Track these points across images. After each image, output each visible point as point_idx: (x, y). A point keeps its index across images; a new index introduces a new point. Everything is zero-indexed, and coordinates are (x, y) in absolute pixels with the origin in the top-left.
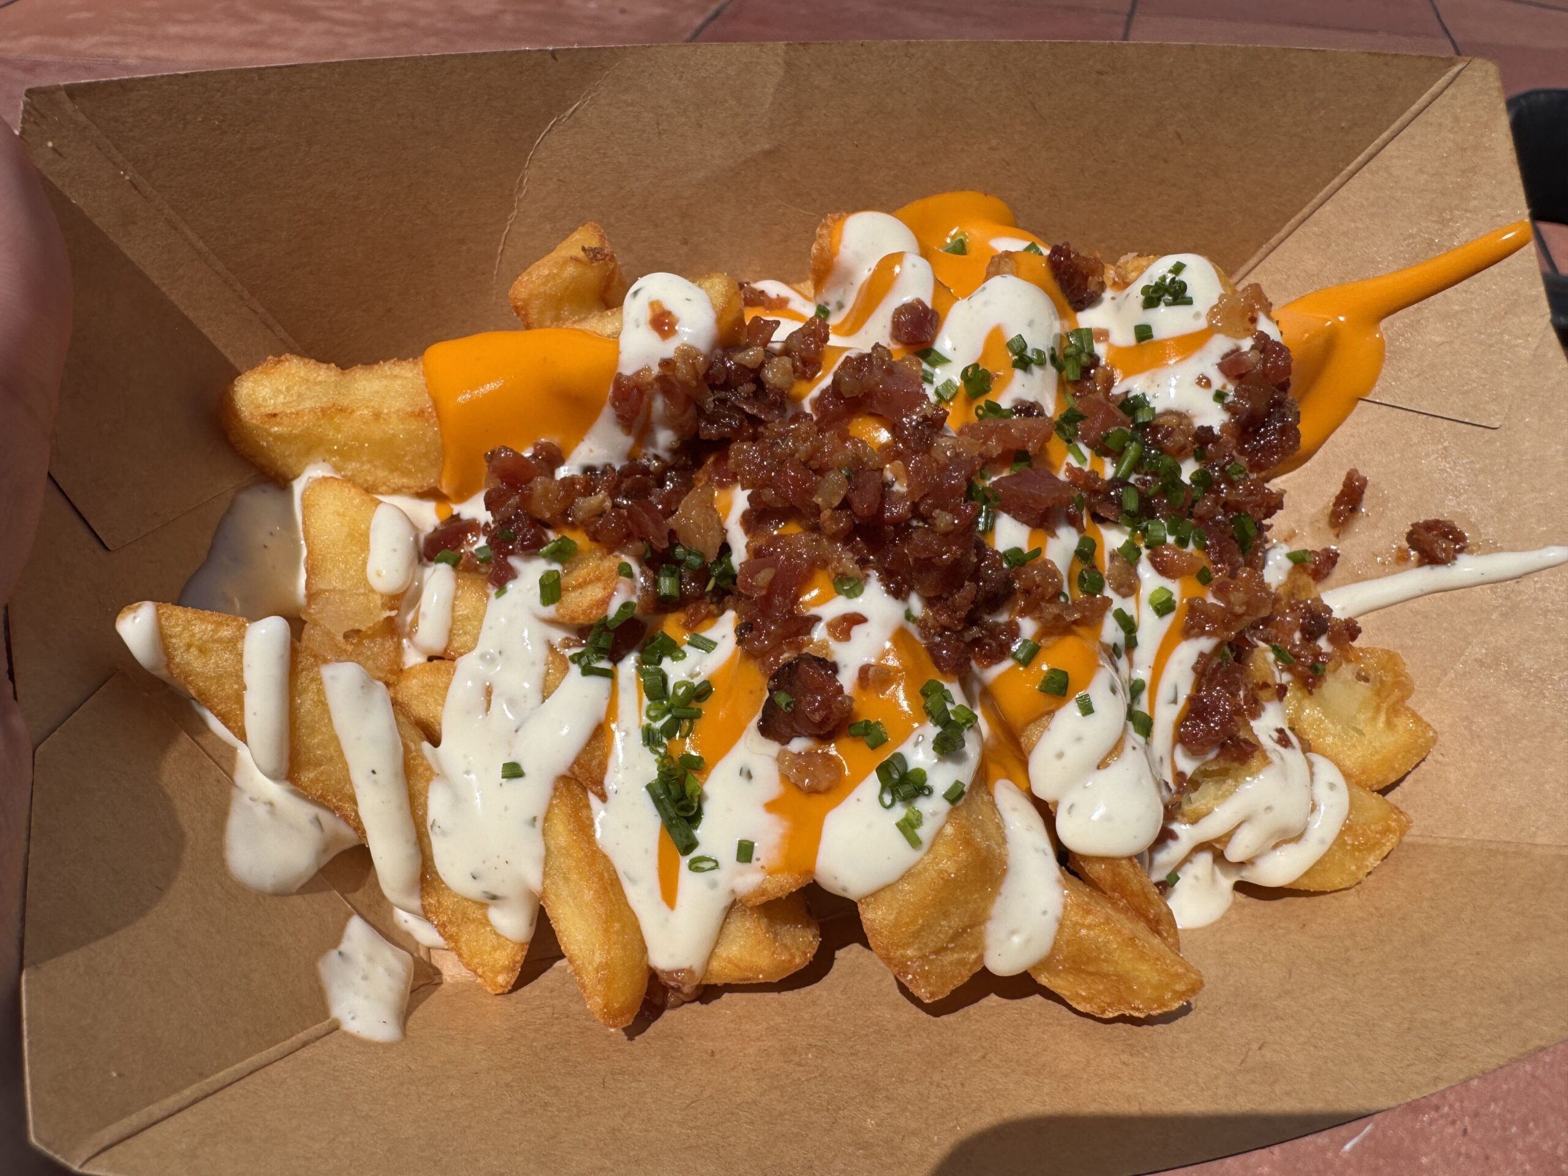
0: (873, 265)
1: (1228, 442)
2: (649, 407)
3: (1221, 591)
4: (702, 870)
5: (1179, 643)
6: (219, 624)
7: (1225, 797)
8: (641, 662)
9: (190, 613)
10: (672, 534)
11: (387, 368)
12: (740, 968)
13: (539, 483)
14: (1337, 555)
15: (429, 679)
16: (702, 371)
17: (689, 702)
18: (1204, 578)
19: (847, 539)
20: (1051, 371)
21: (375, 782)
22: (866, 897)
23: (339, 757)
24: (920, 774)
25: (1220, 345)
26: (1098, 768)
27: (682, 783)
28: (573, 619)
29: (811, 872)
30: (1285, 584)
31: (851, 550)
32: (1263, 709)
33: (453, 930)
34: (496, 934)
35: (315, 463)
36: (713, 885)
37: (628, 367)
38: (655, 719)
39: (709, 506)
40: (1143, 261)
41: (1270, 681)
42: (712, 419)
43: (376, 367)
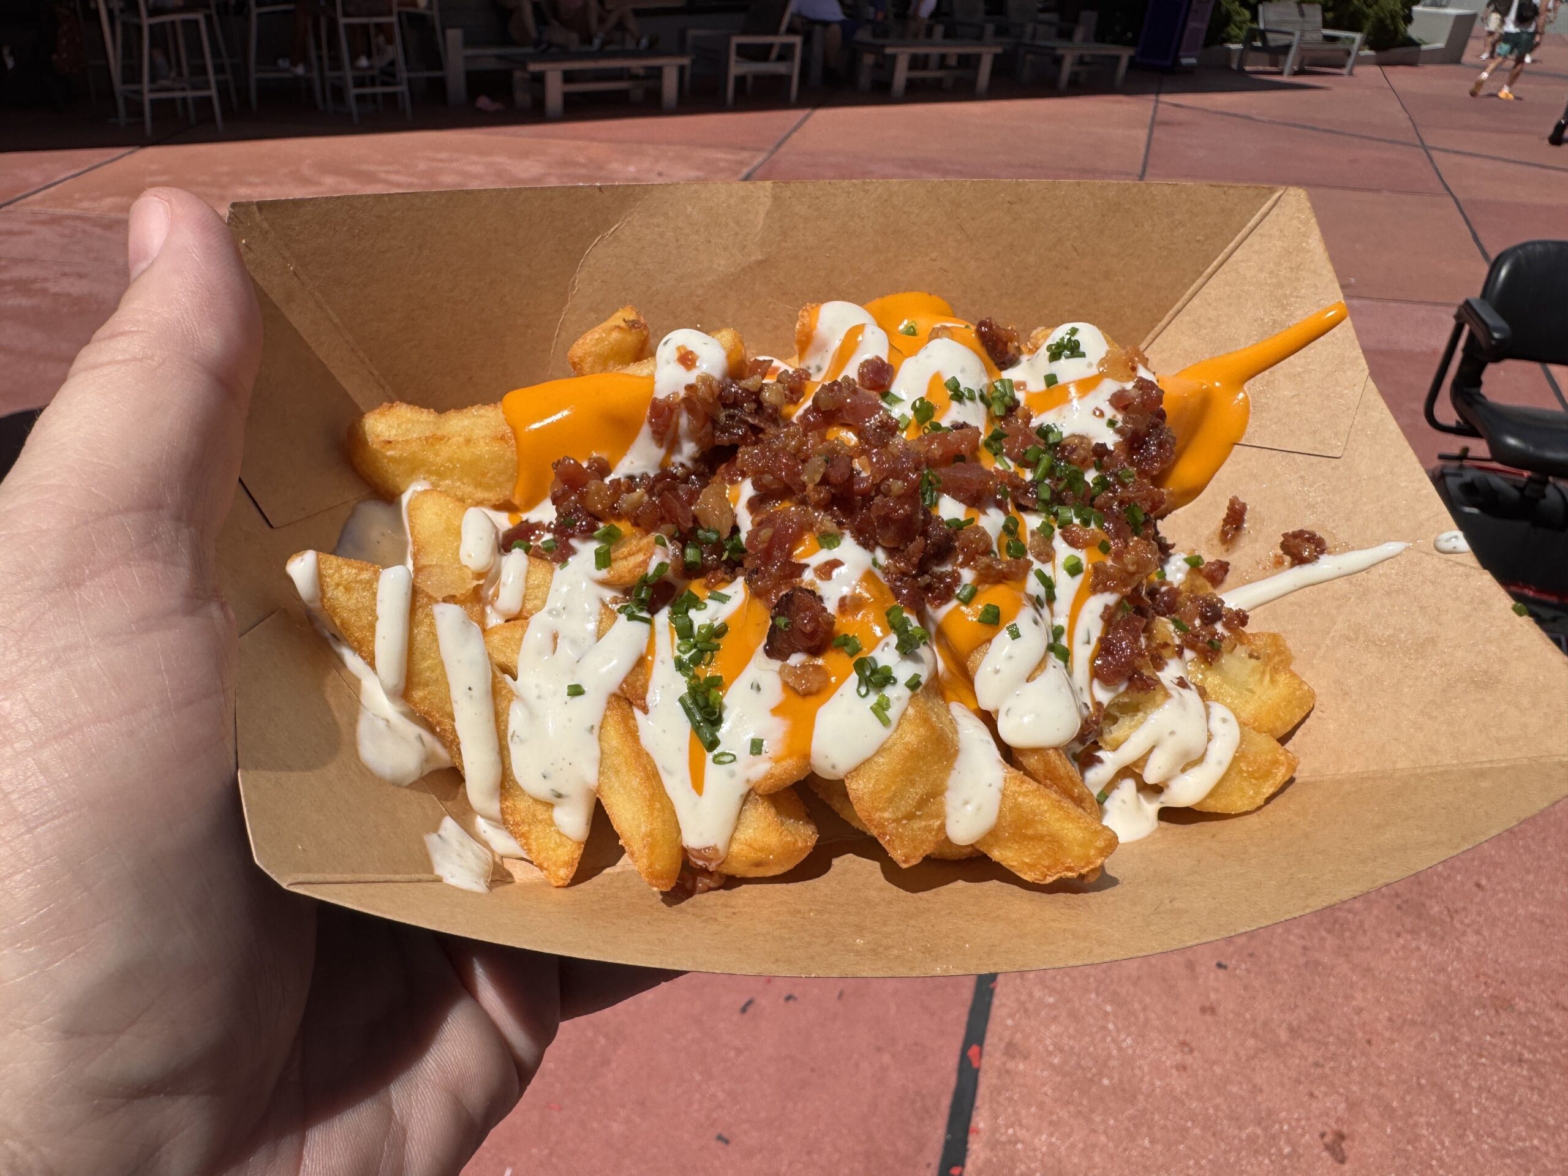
0: (842, 336)
1: (1119, 456)
2: (677, 424)
3: (1118, 556)
4: (723, 763)
5: (1088, 598)
6: (361, 570)
7: (1136, 727)
8: (673, 613)
9: (340, 560)
10: (695, 519)
11: (474, 411)
12: (754, 849)
13: (593, 485)
14: (1228, 564)
15: (507, 634)
16: (717, 391)
17: (710, 638)
18: (1105, 548)
19: (825, 506)
20: (981, 406)
21: (471, 697)
22: (850, 772)
23: (443, 680)
24: (887, 669)
25: (1110, 387)
26: (1027, 681)
27: (706, 694)
28: (620, 578)
29: (806, 756)
30: (1185, 582)
31: (831, 514)
32: (1167, 664)
33: (524, 828)
34: (559, 833)
35: (417, 480)
36: (732, 775)
37: (662, 391)
38: (684, 652)
39: (721, 495)
40: (1049, 331)
41: (1169, 642)
42: (725, 429)
43: (465, 410)
